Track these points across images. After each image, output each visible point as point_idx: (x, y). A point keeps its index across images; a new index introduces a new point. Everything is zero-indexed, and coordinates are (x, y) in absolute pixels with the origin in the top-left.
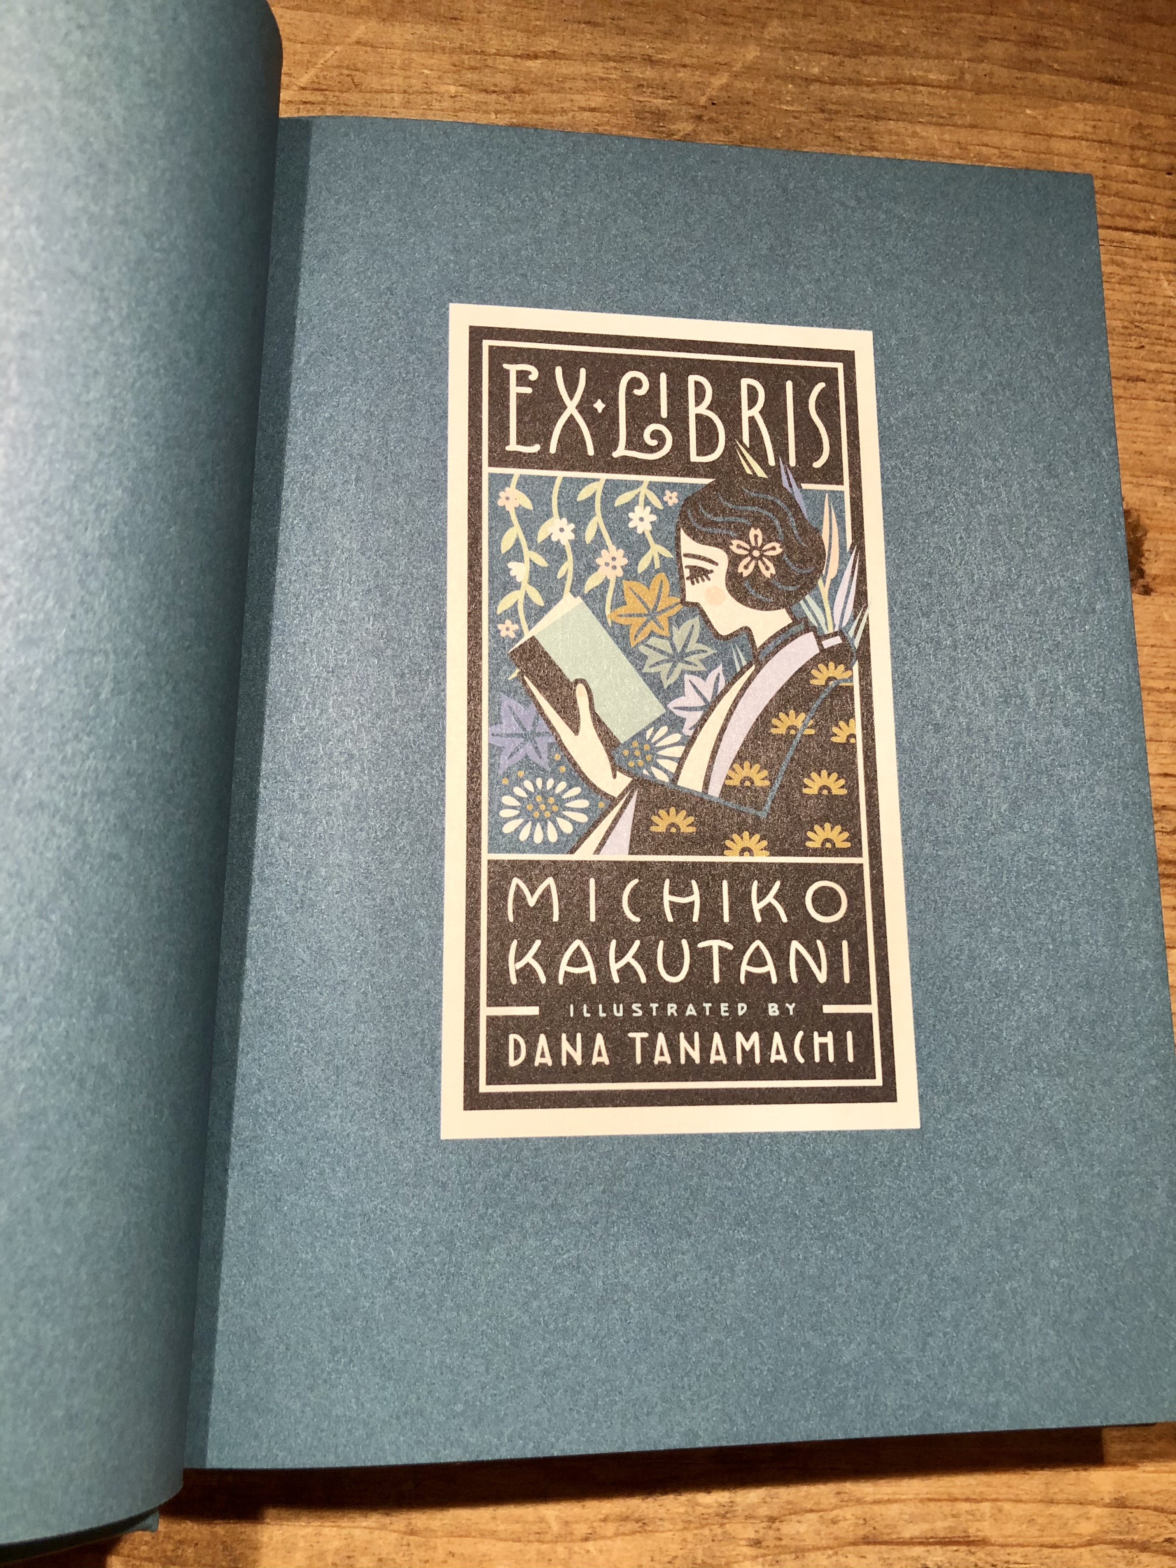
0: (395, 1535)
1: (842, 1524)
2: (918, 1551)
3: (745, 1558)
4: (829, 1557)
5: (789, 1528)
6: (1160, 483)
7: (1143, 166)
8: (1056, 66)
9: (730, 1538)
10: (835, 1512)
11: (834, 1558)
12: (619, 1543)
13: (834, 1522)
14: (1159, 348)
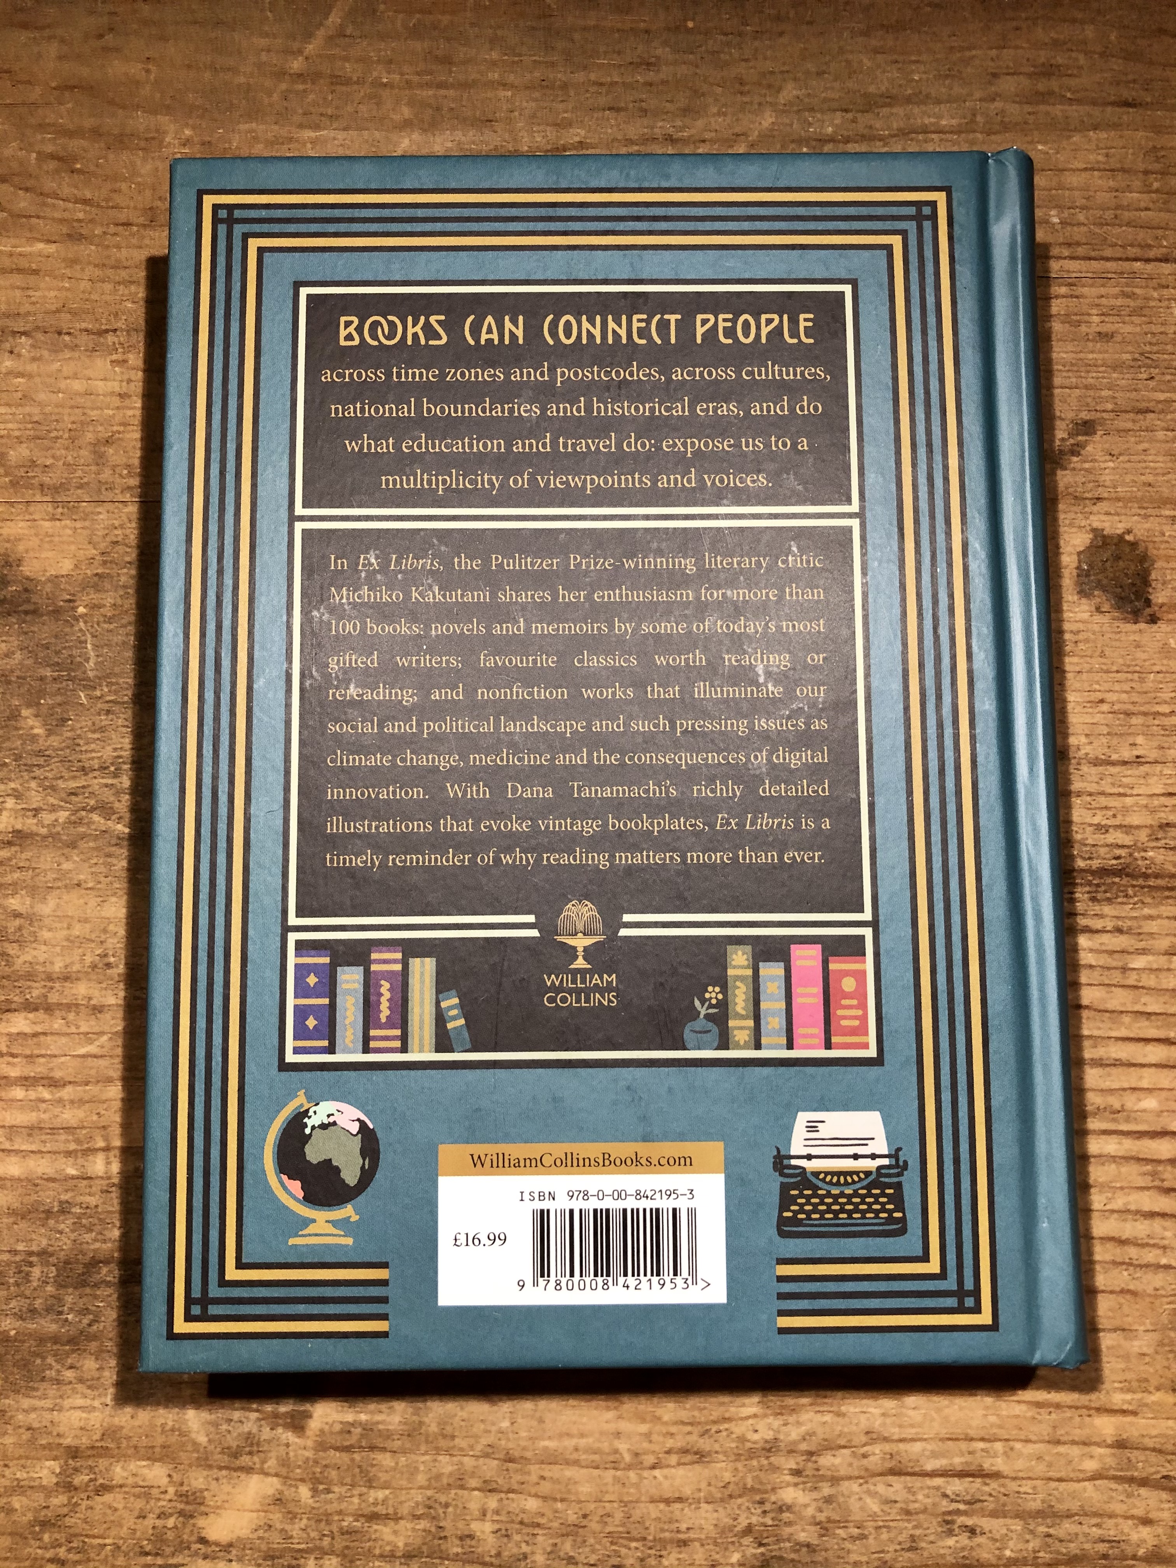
0: (496, 1462)
1: (871, 1458)
2: (938, 1481)
3: (788, 1485)
4: (861, 1485)
5: (826, 1461)
6: (1167, 513)
7: (1157, 191)
8: (1069, 95)
9: (775, 1469)
10: (865, 1449)
11: (865, 1486)
12: (681, 1471)
13: (865, 1456)
14: (1168, 377)
